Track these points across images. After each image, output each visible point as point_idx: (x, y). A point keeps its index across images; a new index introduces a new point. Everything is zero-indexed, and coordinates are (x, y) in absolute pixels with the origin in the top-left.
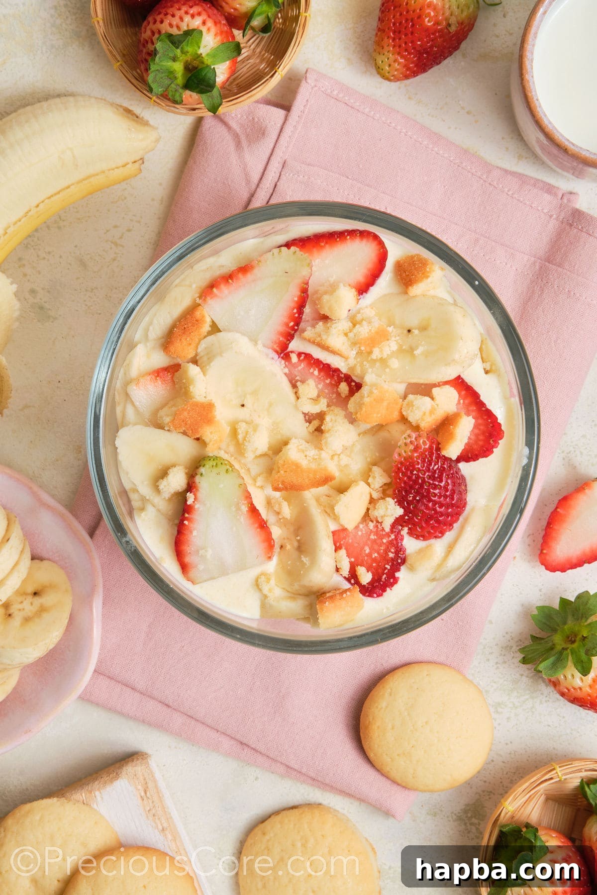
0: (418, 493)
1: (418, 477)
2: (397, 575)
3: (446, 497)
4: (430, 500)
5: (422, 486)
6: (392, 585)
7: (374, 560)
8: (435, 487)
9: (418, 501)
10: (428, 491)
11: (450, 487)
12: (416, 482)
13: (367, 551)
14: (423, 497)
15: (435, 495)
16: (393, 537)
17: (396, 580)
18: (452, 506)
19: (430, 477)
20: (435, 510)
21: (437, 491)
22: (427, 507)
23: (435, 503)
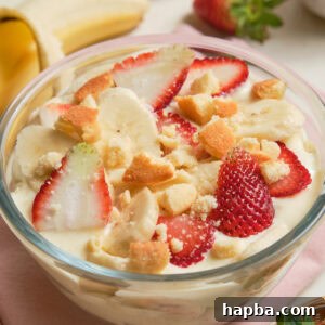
0: (234, 189)
1: (237, 176)
2: (203, 255)
3: (256, 201)
4: (242, 197)
5: (238, 185)
6: (197, 261)
7: (188, 240)
8: (250, 189)
9: (233, 196)
10: (243, 189)
11: (261, 195)
12: (235, 180)
13: (184, 232)
14: (238, 193)
15: (248, 194)
16: (207, 225)
17: (201, 259)
18: (260, 212)
19: (247, 181)
20: (245, 207)
21: (251, 192)
22: (239, 202)
23: (247, 201)
